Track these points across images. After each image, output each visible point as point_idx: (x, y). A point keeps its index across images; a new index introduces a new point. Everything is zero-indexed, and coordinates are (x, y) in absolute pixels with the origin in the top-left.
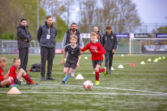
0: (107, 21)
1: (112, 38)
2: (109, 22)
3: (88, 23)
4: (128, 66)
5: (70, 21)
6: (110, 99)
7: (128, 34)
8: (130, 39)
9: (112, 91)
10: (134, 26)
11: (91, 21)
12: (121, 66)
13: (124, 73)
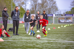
0: (43, 9)
1: (46, 16)
2: (44, 9)
3: (34, 9)
4: (52, 29)
5: (26, 8)
6: (44, 44)
7: (53, 15)
9: (45, 40)
10: (55, 11)
11: (36, 9)
12: (49, 29)
13: (50, 32)
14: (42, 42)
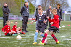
0: (53, 5)
2: (54, 5)
3: (44, 6)
4: (67, 26)
6: (66, 42)
7: (64, 11)
8: (65, 14)
9: (65, 38)
13: (66, 30)
14: (64, 40)
